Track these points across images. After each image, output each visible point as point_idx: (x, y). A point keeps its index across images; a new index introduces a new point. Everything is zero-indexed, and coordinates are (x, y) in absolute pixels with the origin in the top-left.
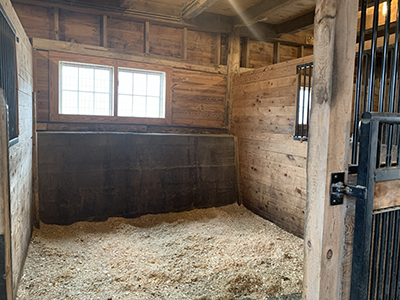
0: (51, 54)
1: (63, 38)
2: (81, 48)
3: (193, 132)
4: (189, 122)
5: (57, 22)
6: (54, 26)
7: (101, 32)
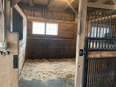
0: (31, 20)
1: (34, 16)
2: (38, 18)
3: (64, 39)
4: (63, 36)
5: (33, 12)
6: (32, 13)
7: (43, 14)
